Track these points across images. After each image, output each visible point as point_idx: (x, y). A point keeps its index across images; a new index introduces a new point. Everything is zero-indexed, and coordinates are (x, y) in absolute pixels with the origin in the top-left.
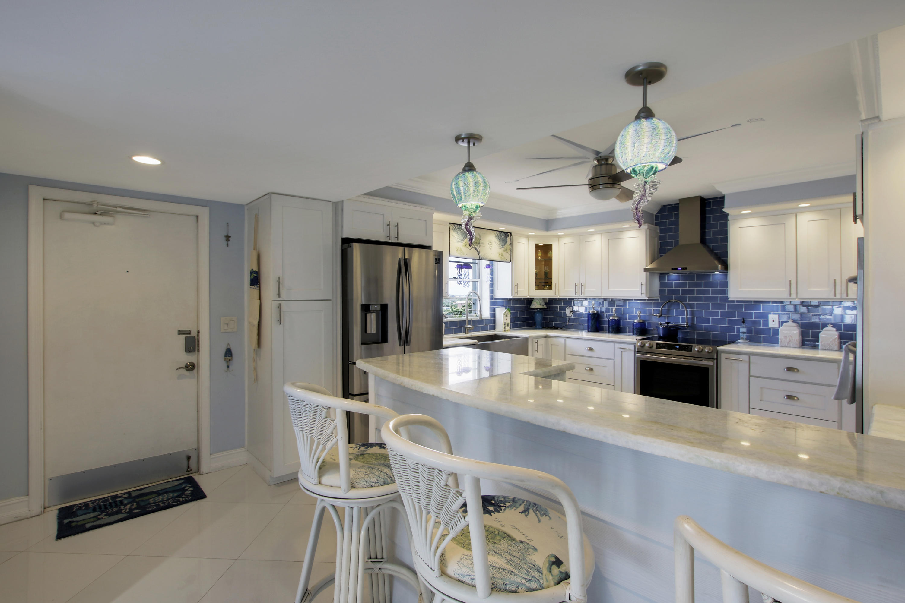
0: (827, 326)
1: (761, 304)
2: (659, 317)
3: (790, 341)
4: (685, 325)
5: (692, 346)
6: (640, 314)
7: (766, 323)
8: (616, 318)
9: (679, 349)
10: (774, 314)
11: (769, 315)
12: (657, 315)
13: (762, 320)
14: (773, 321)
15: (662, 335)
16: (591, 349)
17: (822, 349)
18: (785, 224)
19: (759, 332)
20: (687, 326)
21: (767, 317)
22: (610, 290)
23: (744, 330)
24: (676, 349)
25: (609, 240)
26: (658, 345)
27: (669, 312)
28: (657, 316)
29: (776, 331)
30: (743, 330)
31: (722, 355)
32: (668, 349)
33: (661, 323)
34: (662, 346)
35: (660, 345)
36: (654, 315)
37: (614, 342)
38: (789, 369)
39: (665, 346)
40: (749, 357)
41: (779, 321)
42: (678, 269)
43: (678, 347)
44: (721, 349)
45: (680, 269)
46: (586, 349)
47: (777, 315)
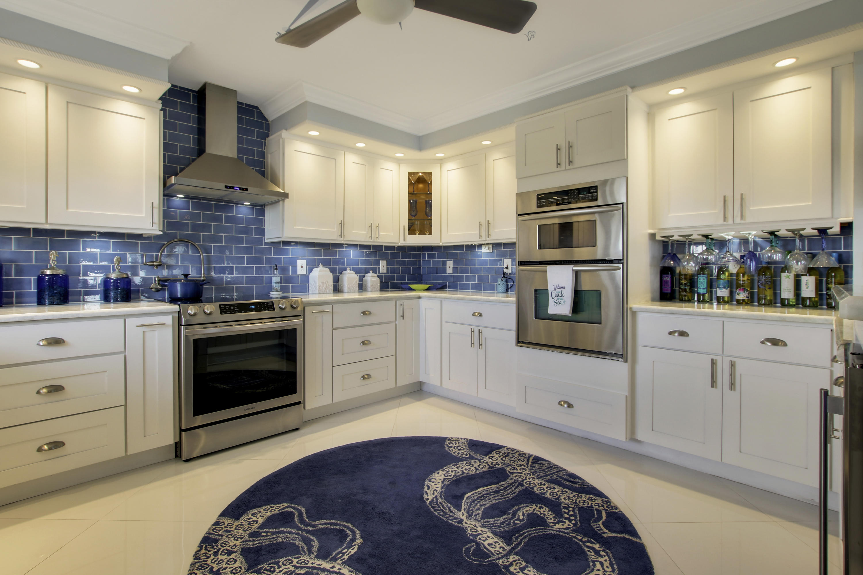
0: (346, 270)
1: (290, 246)
2: (157, 266)
3: (327, 287)
4: (202, 279)
5: (271, 303)
6: (119, 263)
7: (295, 270)
8: (60, 272)
9: (256, 310)
10: (301, 259)
11: (298, 260)
12: (155, 263)
13: (291, 266)
14: (302, 267)
15: (181, 295)
16: (56, 342)
17: (348, 293)
18: (335, 159)
19: (288, 280)
20: (205, 278)
21: (296, 263)
22: (69, 210)
23: (278, 279)
24: (252, 310)
25: (70, 105)
26: (223, 309)
28: (154, 265)
29: (306, 279)
30: (275, 279)
31: (307, 309)
32: (240, 312)
33: (158, 277)
34: (230, 309)
35: (225, 308)
36: (148, 263)
37: (124, 315)
38: (364, 313)
39: (234, 308)
40: (332, 306)
41: (307, 267)
42: (235, 188)
43: (253, 307)
44: (307, 301)
45: (238, 189)
46: (41, 344)
47: (305, 260)
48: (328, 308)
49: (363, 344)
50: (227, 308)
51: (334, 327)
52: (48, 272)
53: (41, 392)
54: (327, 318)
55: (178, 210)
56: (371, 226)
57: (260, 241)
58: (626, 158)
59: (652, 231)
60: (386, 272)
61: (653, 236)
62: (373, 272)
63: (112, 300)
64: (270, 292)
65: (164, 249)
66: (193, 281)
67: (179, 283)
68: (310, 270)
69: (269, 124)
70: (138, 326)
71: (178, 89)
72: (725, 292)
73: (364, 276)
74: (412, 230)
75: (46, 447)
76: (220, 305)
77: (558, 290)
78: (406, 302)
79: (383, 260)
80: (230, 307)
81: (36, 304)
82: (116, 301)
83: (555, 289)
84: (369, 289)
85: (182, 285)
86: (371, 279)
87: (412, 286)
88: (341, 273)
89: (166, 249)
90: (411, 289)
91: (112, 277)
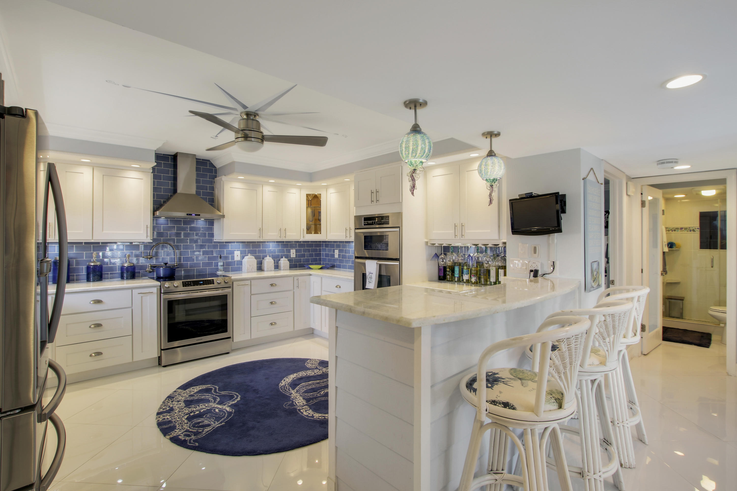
0: (267, 257)
1: (230, 244)
2: (150, 258)
3: (252, 268)
4: (175, 265)
5: (213, 280)
6: (129, 258)
7: (233, 258)
8: (98, 264)
10: (237, 251)
11: (235, 252)
12: (149, 257)
13: (230, 255)
14: (237, 256)
15: (163, 275)
16: (98, 302)
17: (267, 271)
18: (256, 190)
19: (229, 264)
20: (177, 264)
21: (233, 253)
22: (104, 232)
23: (222, 264)
24: (201, 284)
25: (104, 176)
26: (184, 284)
27: (157, 254)
28: (148, 258)
29: (240, 263)
30: (220, 264)
31: (234, 283)
32: (194, 285)
33: (151, 265)
34: (188, 284)
35: (185, 283)
36: (145, 257)
37: (132, 288)
38: (272, 285)
39: (191, 283)
40: (251, 281)
41: (241, 255)
42: (193, 215)
43: (202, 282)
44: (234, 279)
45: (194, 215)
46: (92, 303)
47: (239, 252)
48: (248, 282)
49: (271, 304)
50: (187, 284)
51: (252, 293)
52: (92, 264)
53: (92, 326)
54: (247, 289)
55: (162, 225)
56: (280, 230)
57: (211, 241)
58: (401, 202)
59: (426, 240)
60: (295, 257)
61: (427, 243)
62: (285, 258)
63: (125, 278)
64: (217, 272)
65: (154, 248)
66: (169, 267)
67: (162, 268)
68: (243, 258)
69: (217, 169)
70: (139, 294)
71: (162, 155)
72: (466, 277)
73: (280, 260)
74: (309, 230)
75: (93, 355)
76: (183, 282)
77: (370, 275)
78: (300, 278)
79: (293, 249)
80: (188, 283)
81: (86, 281)
82: (127, 279)
83: (369, 274)
84: (282, 269)
85: (164, 269)
86: (284, 262)
87: (311, 266)
88: (263, 259)
89: (155, 248)
90: (310, 268)
91: (125, 266)
